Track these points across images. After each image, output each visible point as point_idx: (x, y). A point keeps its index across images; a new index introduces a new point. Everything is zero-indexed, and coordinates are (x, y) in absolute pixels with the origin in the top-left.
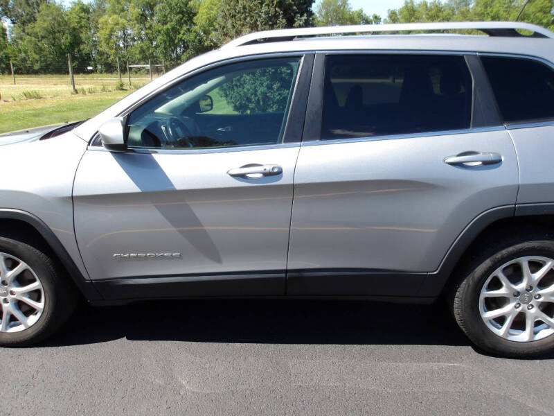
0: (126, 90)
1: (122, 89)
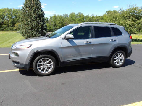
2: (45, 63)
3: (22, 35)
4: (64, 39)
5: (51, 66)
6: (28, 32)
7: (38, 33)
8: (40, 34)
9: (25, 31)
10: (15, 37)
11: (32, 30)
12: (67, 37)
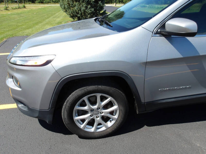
0: (9, 10)
1: (7, 10)
2: (95, 107)
3: (65, 10)
4: (157, 33)
5: (112, 113)
6: (72, 4)
7: (89, 6)
8: (93, 9)
9: (69, 4)
10: (57, 14)
11: (79, 2)
12: (168, 29)
